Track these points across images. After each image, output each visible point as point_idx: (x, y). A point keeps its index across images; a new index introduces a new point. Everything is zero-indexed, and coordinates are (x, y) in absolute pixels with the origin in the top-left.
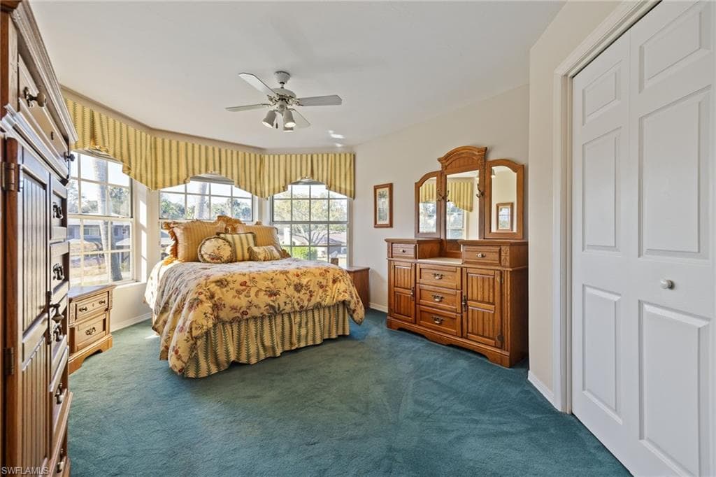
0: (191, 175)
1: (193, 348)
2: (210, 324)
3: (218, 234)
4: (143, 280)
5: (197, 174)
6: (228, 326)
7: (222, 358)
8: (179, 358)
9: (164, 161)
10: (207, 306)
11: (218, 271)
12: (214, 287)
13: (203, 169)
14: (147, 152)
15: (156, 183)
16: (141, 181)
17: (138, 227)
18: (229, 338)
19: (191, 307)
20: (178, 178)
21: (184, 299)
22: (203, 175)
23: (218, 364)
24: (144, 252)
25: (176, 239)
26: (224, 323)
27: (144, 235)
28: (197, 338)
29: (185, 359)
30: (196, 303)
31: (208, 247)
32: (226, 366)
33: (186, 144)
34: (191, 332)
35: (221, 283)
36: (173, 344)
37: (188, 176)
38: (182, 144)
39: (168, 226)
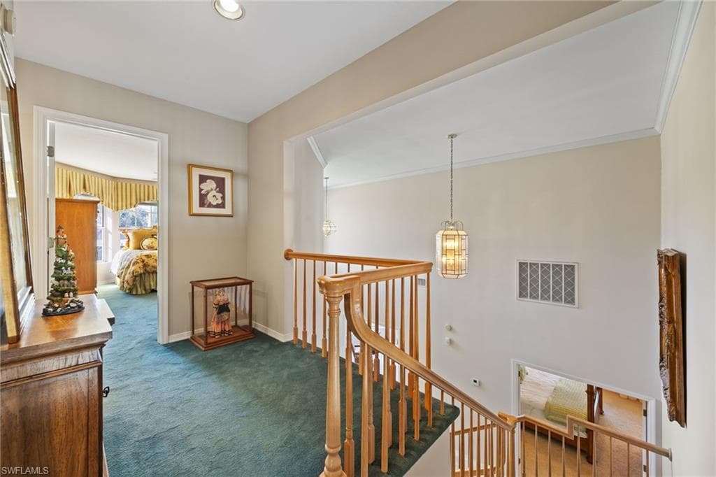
0: (138, 202)
1: (134, 280)
2: (142, 271)
3: (153, 235)
4: (109, 261)
5: (142, 201)
6: (151, 275)
7: (148, 287)
8: (128, 284)
9: (122, 195)
10: (141, 265)
11: (148, 252)
12: (144, 258)
13: (146, 199)
14: (112, 191)
15: (118, 208)
16: (109, 207)
17: (107, 232)
18: (151, 280)
19: (134, 265)
20: (131, 204)
21: (131, 262)
22: (146, 202)
23: (145, 290)
24: (110, 245)
25: (129, 238)
26: (149, 273)
27: (110, 236)
28: (136, 276)
29: (131, 284)
30: (136, 263)
31: (146, 242)
32: (149, 291)
33: (136, 185)
34: (133, 273)
35: (147, 256)
36: (126, 279)
37: (137, 203)
38: (133, 185)
39: (124, 231)
